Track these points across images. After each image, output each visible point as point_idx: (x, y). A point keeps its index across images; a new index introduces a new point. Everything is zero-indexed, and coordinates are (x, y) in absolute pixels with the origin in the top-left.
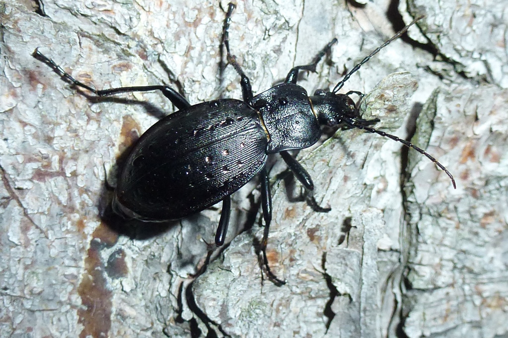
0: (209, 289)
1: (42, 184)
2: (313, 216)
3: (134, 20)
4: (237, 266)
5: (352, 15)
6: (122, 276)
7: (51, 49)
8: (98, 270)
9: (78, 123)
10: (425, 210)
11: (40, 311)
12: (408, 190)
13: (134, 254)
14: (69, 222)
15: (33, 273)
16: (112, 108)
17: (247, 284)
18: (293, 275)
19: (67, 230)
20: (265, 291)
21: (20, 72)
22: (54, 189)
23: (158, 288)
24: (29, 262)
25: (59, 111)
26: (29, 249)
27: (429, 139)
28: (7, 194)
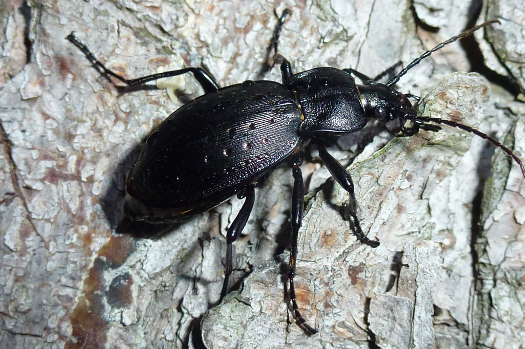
0: (221, 323)
1: (53, 187)
2: (357, 251)
3: (181, 20)
4: (258, 300)
5: (422, 44)
6: (124, 306)
7: (87, 36)
8: (97, 295)
9: (104, 123)
10: (500, 275)
11: (22, 334)
12: (479, 248)
13: (142, 281)
14: (75, 235)
15: (24, 287)
16: (143, 109)
17: (268, 326)
18: (327, 326)
19: (72, 243)
20: (291, 342)
21: (52, 58)
22: (66, 194)
23: (164, 330)
24: (21, 273)
25: (86, 107)
26: (24, 258)
27: (506, 182)
28: (12, 190)
